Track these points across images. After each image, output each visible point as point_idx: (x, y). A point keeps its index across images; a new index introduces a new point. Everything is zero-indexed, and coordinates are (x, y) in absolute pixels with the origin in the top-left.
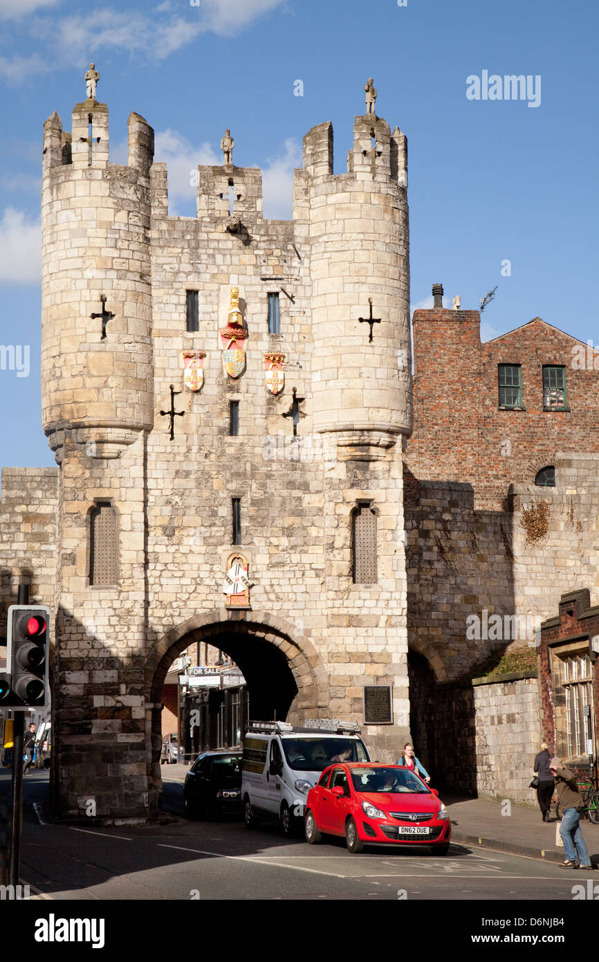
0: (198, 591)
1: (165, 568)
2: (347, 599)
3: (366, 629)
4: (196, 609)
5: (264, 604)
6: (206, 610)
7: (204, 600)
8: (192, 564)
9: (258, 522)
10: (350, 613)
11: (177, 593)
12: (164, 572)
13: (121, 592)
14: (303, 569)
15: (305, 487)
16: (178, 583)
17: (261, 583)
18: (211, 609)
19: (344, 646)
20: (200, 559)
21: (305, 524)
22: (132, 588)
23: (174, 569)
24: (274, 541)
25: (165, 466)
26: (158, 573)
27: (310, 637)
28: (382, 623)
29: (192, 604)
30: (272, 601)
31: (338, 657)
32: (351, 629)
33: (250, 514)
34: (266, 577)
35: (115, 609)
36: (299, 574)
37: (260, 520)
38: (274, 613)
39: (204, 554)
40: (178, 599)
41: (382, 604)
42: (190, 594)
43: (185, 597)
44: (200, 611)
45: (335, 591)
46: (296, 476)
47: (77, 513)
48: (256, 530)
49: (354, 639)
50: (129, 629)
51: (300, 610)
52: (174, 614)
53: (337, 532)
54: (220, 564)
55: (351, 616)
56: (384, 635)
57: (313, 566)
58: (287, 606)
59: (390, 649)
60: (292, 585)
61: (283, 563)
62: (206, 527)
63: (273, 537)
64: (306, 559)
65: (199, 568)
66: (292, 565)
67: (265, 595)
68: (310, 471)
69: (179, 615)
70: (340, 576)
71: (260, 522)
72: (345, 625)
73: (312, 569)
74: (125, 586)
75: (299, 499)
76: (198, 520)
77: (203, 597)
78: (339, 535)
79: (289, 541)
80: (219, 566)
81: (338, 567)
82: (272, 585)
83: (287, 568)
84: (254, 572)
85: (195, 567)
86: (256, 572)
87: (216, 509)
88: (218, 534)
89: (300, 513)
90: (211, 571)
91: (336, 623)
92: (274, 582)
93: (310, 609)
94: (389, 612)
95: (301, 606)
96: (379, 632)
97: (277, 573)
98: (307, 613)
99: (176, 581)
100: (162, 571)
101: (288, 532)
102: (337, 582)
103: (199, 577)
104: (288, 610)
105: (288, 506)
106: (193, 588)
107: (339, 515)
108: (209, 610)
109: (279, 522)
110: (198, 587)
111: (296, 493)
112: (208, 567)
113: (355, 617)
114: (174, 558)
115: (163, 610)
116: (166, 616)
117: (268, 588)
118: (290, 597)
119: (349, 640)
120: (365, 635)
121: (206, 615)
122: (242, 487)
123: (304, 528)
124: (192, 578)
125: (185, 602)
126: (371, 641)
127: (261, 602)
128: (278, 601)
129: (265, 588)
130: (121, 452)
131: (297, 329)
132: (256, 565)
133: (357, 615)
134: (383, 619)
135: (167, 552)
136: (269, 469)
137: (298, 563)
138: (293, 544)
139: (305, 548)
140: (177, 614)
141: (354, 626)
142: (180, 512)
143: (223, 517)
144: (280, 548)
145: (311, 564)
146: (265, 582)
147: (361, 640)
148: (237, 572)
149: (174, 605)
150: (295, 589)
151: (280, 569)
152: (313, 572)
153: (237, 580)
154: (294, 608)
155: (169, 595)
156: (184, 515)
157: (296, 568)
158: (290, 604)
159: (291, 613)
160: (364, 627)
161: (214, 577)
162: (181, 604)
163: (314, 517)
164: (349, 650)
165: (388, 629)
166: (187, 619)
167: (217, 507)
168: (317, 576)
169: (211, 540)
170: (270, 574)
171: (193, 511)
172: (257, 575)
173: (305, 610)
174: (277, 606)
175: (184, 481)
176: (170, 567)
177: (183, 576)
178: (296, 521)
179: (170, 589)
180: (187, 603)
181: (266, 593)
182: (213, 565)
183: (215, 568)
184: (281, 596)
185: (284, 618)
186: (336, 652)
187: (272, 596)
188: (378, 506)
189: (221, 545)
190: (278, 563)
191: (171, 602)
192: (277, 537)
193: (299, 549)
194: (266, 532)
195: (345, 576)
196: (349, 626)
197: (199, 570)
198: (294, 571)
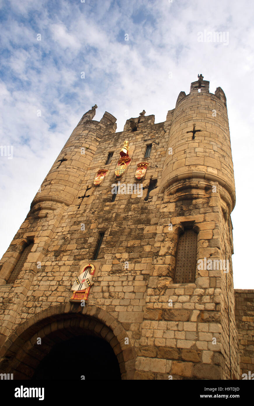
0: (58, 290)
1: (46, 275)
2: (163, 295)
3: (177, 323)
4: (52, 302)
5: (99, 300)
6: (58, 303)
7: (59, 296)
8: (61, 272)
9: (111, 244)
10: (164, 307)
11: (45, 291)
12: (45, 277)
13: (13, 287)
14: (135, 275)
15: (148, 222)
16: (48, 284)
17: (101, 285)
18: (61, 303)
19: (153, 339)
20: (67, 269)
21: (142, 244)
22: (20, 285)
23: (50, 275)
24: (118, 255)
25: (69, 220)
26: (40, 278)
27: (128, 330)
28: (194, 318)
29: (51, 299)
30: (105, 298)
31: (145, 350)
32: (163, 323)
33: (107, 240)
34: (105, 280)
35: (4, 298)
36: (131, 278)
37: (112, 243)
38: (104, 308)
39: (71, 265)
40: (44, 295)
41: (196, 299)
42: (53, 291)
43: (49, 293)
44: (54, 304)
45: (154, 288)
46: (144, 216)
47: (15, 245)
48: (108, 249)
49: (164, 332)
50: (4, 312)
51: (125, 306)
52: (38, 305)
53: (162, 244)
54: (78, 271)
55: (164, 310)
56: (195, 330)
57: (143, 272)
58: (116, 302)
59: (200, 345)
60: (123, 286)
61: (120, 270)
62: (78, 249)
63: (118, 253)
64: (138, 267)
65: (64, 274)
66: (126, 271)
67: (101, 294)
68: (152, 213)
69: (40, 307)
70: (160, 276)
71: (111, 245)
72: (157, 318)
73: (142, 274)
74: (16, 284)
75: (143, 229)
76: (75, 245)
77: (59, 294)
78: (164, 247)
79: (129, 256)
80: (77, 273)
81: (159, 269)
82: (109, 286)
83: (123, 274)
84: (98, 277)
85: (62, 274)
86: (100, 276)
87: (87, 239)
88: (84, 253)
89: (140, 237)
90: (71, 276)
91: (151, 316)
92: (111, 284)
93: (134, 306)
94: (202, 307)
95: (126, 303)
96: (190, 326)
97: (115, 278)
98: (130, 309)
99: (48, 283)
100: (43, 277)
101: (129, 249)
102: (156, 281)
103: (62, 280)
104: (115, 306)
105: (133, 233)
106: (56, 287)
107: (165, 233)
108: (59, 303)
109: (124, 244)
110: (59, 287)
111: (140, 226)
112: (69, 274)
113: (168, 312)
114: (53, 268)
115: (33, 302)
116: (33, 306)
117: (105, 288)
118: (120, 295)
119: (159, 334)
120: (175, 328)
121: (56, 307)
122: (107, 226)
123: (142, 246)
124: (58, 281)
125: (47, 297)
126: (181, 335)
127: (97, 299)
128: (109, 298)
129: (102, 288)
130: (48, 214)
131: (159, 153)
132: (101, 271)
133: (170, 310)
134: (196, 313)
135: (51, 265)
136: (126, 215)
137: (132, 270)
138: (131, 257)
139: (139, 260)
140: (39, 305)
141: (165, 320)
142: (67, 243)
143: (90, 243)
144: (121, 260)
145: (141, 271)
146: (104, 284)
147: (170, 335)
148: (85, 276)
149: (40, 299)
150: (125, 289)
151: (117, 275)
152: (142, 276)
153: (83, 281)
154: (121, 304)
155: (41, 292)
156: (69, 244)
157: (130, 274)
158: (118, 301)
159: (117, 309)
160: (176, 321)
161: (71, 280)
162: (44, 298)
163: (150, 239)
164: (157, 344)
165: (200, 324)
166: (44, 309)
167: (88, 238)
168: (145, 279)
169: (77, 257)
170: (109, 278)
171: (75, 241)
172: (100, 279)
173: (129, 307)
174: (108, 302)
175: (76, 226)
176: (50, 274)
177: (53, 280)
178: (137, 242)
179: (42, 288)
180: (48, 298)
181: (103, 292)
182: (73, 272)
183: (74, 274)
184: (113, 294)
185: (111, 313)
186: (145, 344)
187: (107, 295)
188: (198, 225)
189: (82, 260)
190: (117, 271)
191: (39, 297)
192: (121, 253)
193: (134, 260)
194: (114, 250)
195: (164, 276)
196: (161, 320)
197: (64, 275)
198: (127, 276)
